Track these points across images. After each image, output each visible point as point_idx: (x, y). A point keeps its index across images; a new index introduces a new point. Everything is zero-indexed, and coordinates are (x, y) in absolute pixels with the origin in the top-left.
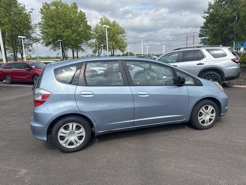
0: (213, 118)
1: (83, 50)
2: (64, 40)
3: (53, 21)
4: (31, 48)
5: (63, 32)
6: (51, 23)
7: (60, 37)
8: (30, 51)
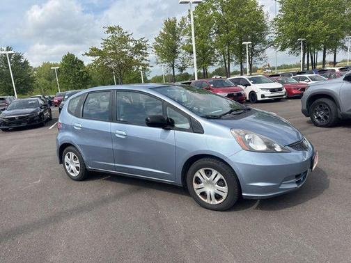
0: (224, 196)
1: (346, 48)
2: (307, 39)
3: (294, 10)
4: (261, 56)
5: (308, 25)
6: (292, 14)
7: (301, 34)
8: (261, 59)
